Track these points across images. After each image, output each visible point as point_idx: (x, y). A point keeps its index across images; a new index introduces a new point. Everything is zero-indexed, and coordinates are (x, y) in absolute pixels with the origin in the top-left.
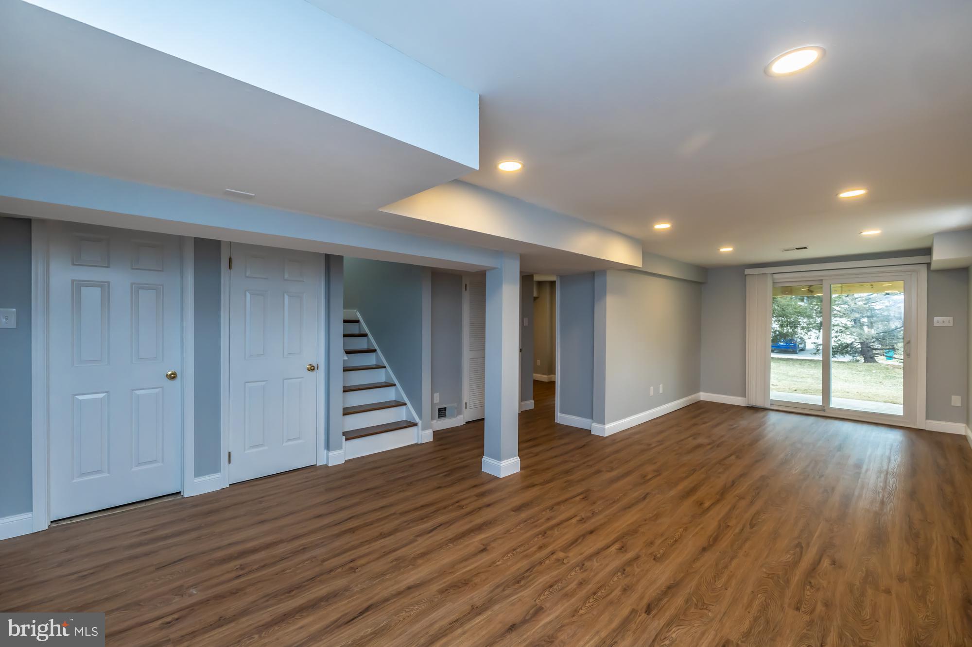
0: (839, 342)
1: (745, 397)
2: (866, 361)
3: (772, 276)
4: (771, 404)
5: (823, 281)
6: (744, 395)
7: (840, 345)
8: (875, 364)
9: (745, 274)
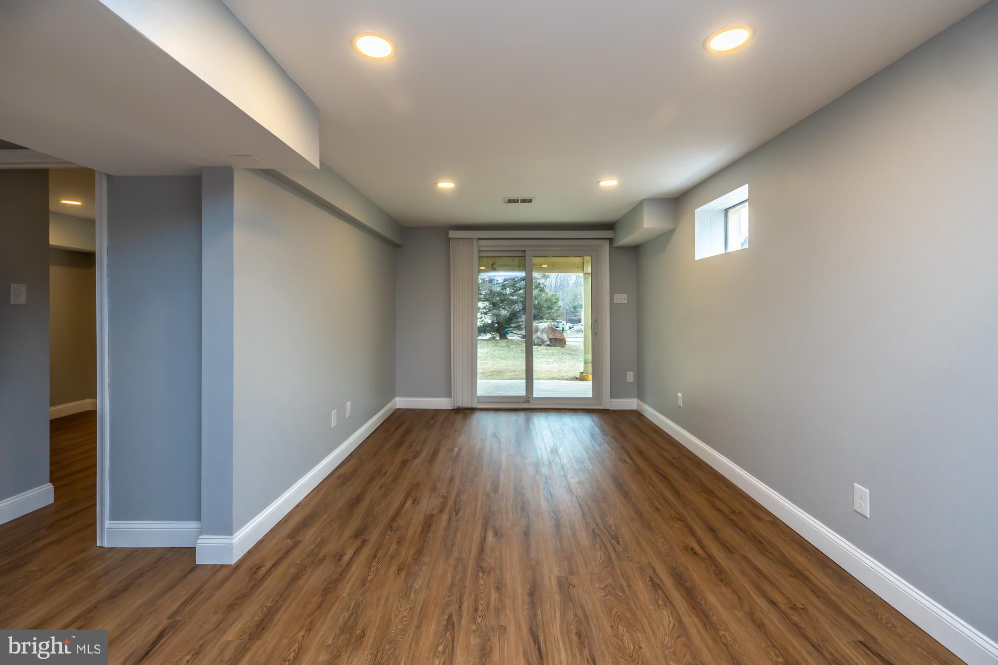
0: (483, 322)
1: (450, 397)
2: (501, 338)
3: (478, 242)
4: (478, 402)
5: (526, 252)
6: (449, 395)
7: (484, 325)
8: (505, 340)
9: (449, 237)
